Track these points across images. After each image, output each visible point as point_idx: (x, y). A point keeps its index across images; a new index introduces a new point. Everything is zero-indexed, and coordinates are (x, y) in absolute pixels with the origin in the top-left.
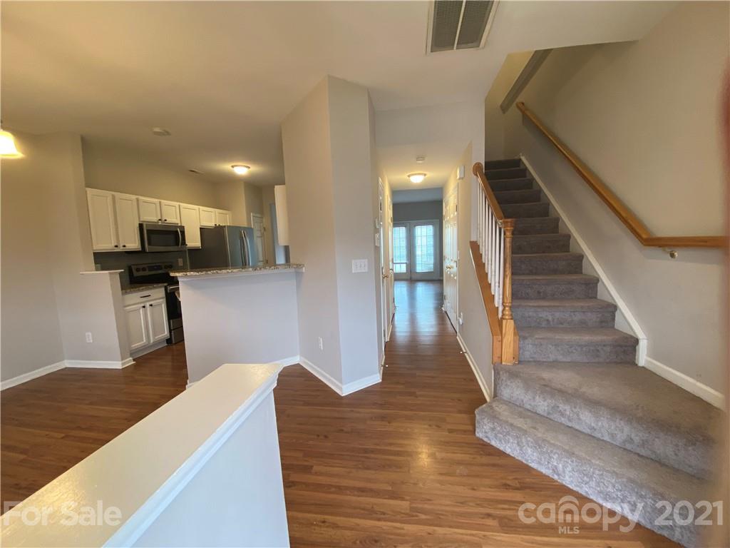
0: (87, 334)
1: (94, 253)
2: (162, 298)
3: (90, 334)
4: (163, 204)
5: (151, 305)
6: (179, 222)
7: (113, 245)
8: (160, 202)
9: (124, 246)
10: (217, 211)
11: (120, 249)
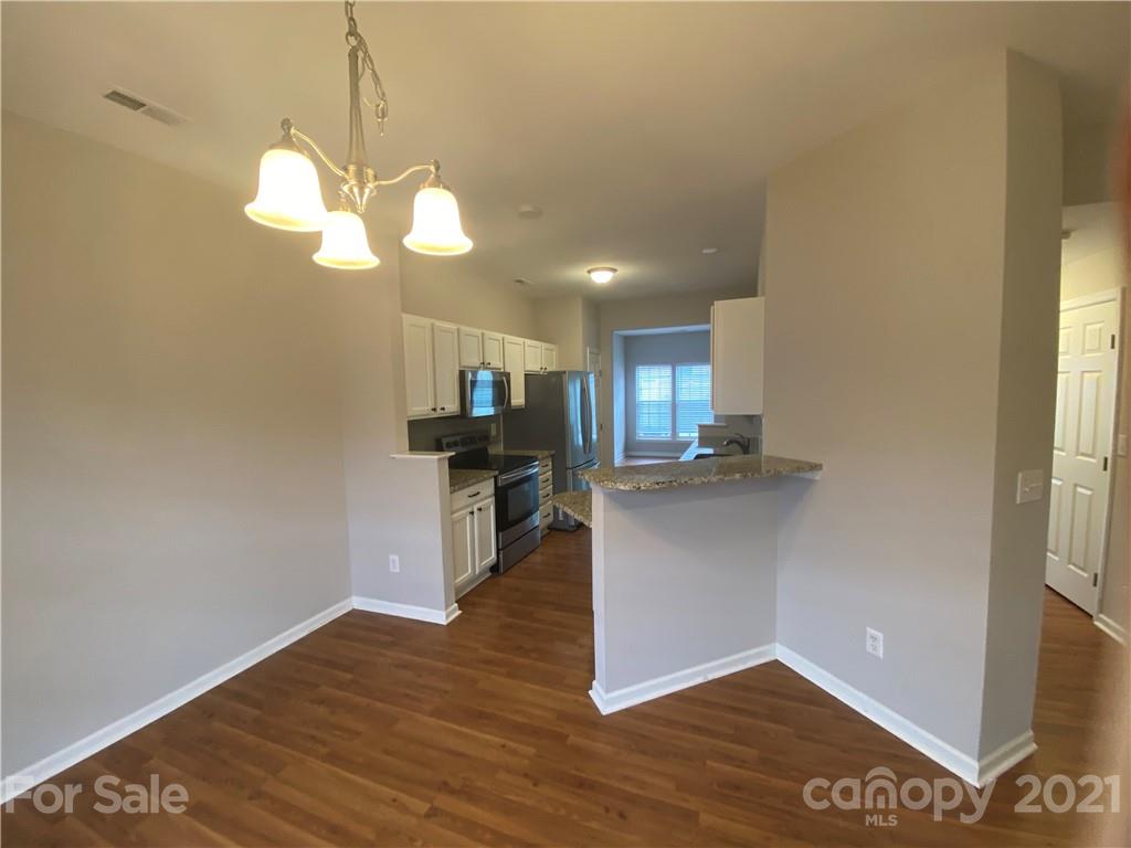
0: (392, 557)
1: (409, 422)
2: (490, 497)
3: (396, 558)
4: (486, 338)
5: (480, 509)
6: (501, 366)
7: (431, 406)
8: (483, 334)
9: (443, 409)
10: (544, 345)
11: (439, 413)
